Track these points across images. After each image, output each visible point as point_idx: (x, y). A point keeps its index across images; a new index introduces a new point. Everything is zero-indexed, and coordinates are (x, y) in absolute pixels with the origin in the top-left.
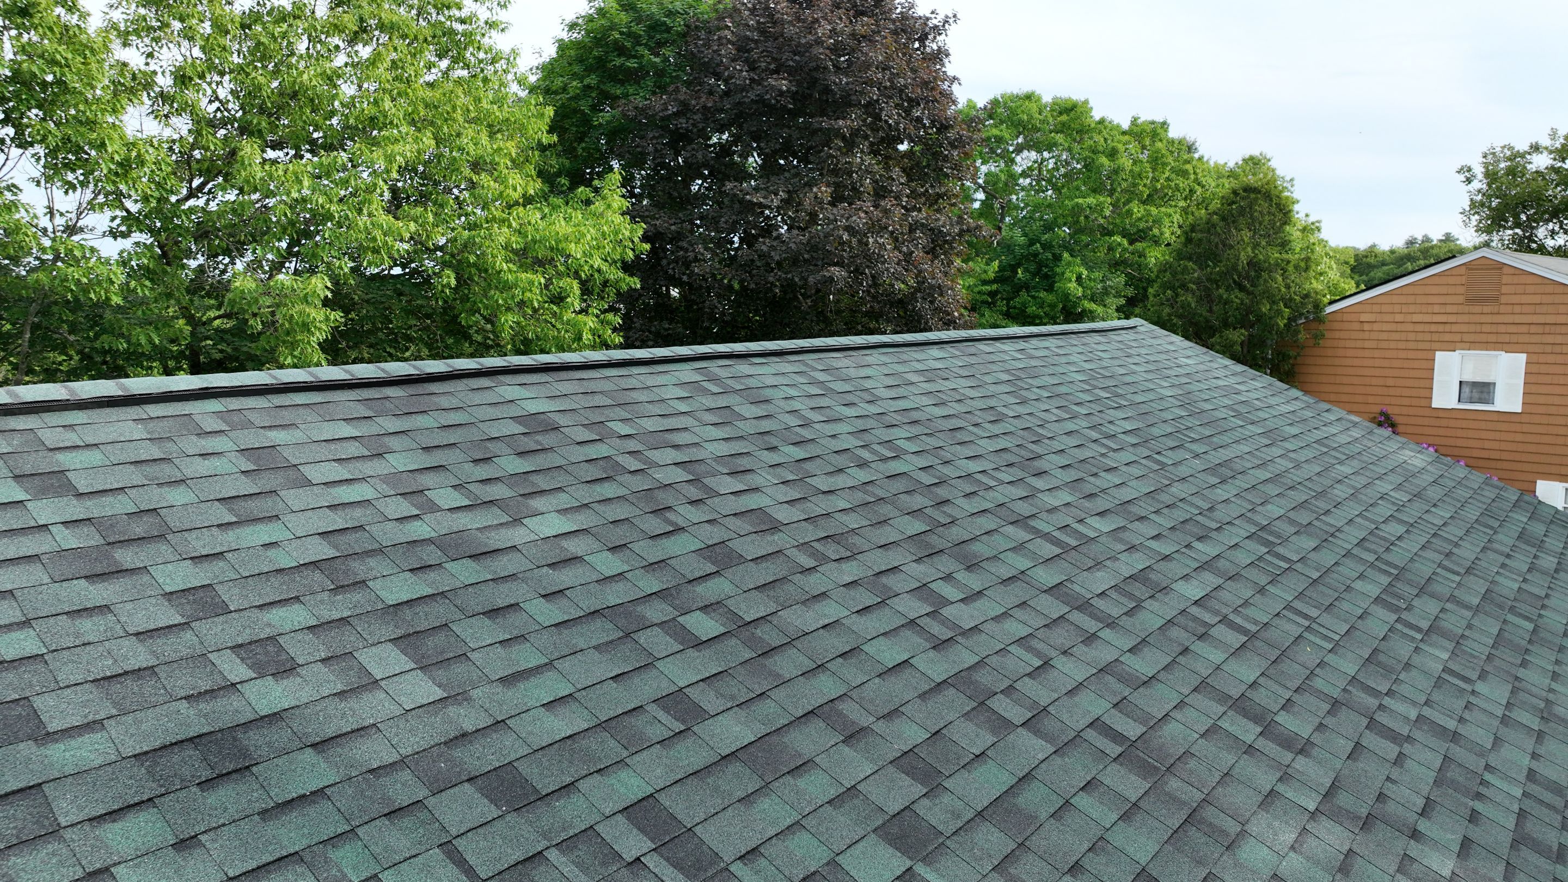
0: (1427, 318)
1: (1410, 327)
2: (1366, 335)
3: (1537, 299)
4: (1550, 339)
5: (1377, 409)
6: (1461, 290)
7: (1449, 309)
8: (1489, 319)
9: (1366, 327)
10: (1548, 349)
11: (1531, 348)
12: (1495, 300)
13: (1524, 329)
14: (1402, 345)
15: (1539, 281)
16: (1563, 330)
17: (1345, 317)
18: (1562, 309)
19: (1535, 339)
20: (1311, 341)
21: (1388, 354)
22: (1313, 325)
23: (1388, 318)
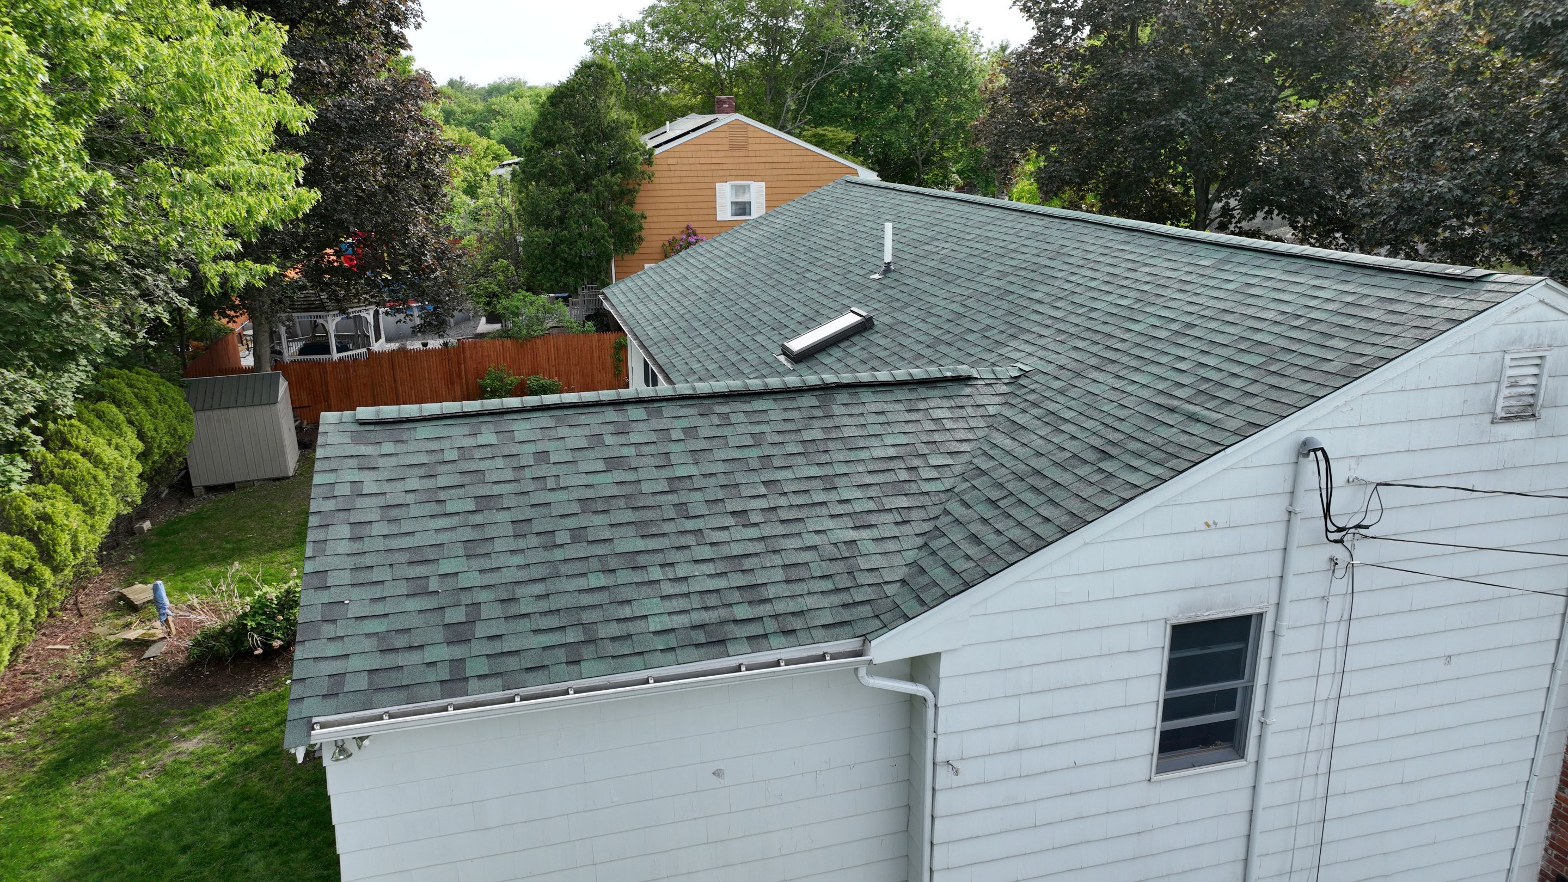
0: (709, 161)
1: (699, 167)
2: (672, 174)
3: (767, 147)
4: (775, 172)
5: (685, 225)
6: (726, 141)
7: (721, 154)
8: (742, 160)
9: (672, 168)
10: (776, 178)
11: (767, 178)
12: (745, 148)
13: (762, 166)
14: (695, 180)
15: (767, 135)
16: (782, 166)
17: (658, 161)
18: (781, 153)
19: (769, 172)
20: (648, 180)
21: (687, 186)
22: (646, 168)
23: (685, 161)
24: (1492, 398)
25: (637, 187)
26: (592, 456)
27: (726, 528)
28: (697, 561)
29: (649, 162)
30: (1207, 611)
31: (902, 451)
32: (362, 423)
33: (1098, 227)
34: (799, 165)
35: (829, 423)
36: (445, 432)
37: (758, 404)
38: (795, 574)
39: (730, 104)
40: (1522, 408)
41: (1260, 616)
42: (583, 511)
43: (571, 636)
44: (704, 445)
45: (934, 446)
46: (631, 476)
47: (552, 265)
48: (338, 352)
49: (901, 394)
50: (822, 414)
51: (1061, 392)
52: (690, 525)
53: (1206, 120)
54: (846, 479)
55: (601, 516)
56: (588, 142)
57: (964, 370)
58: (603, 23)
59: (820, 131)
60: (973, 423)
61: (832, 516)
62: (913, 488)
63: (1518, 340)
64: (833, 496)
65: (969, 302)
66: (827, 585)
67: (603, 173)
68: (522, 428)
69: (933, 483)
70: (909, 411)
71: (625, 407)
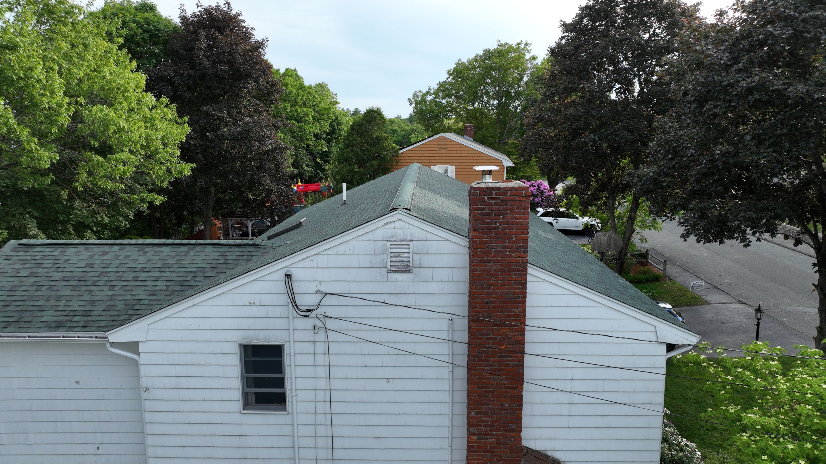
0: (428, 155)
2: (410, 161)
3: (456, 149)
4: (460, 161)
6: (437, 146)
7: (434, 152)
8: (444, 155)
9: (410, 158)
10: (460, 164)
11: (456, 164)
12: (445, 149)
13: (454, 158)
15: (457, 143)
16: (464, 158)
17: (402, 156)
19: (457, 161)
22: (394, 159)
23: (416, 155)
24: (385, 261)
26: (84, 262)
27: (103, 290)
28: (80, 300)
29: (396, 156)
30: (256, 340)
31: (199, 270)
32: (20, 244)
34: (472, 158)
35: (183, 257)
36: (44, 250)
38: (109, 308)
39: (471, 128)
40: (405, 267)
41: (282, 346)
42: (61, 280)
44: (127, 261)
45: (214, 269)
46: (90, 270)
52: (92, 288)
54: (165, 278)
55: (65, 282)
57: (259, 241)
58: (417, 90)
61: (145, 290)
63: (394, 236)
64: (154, 283)
66: (115, 313)
67: (372, 160)
70: (219, 255)
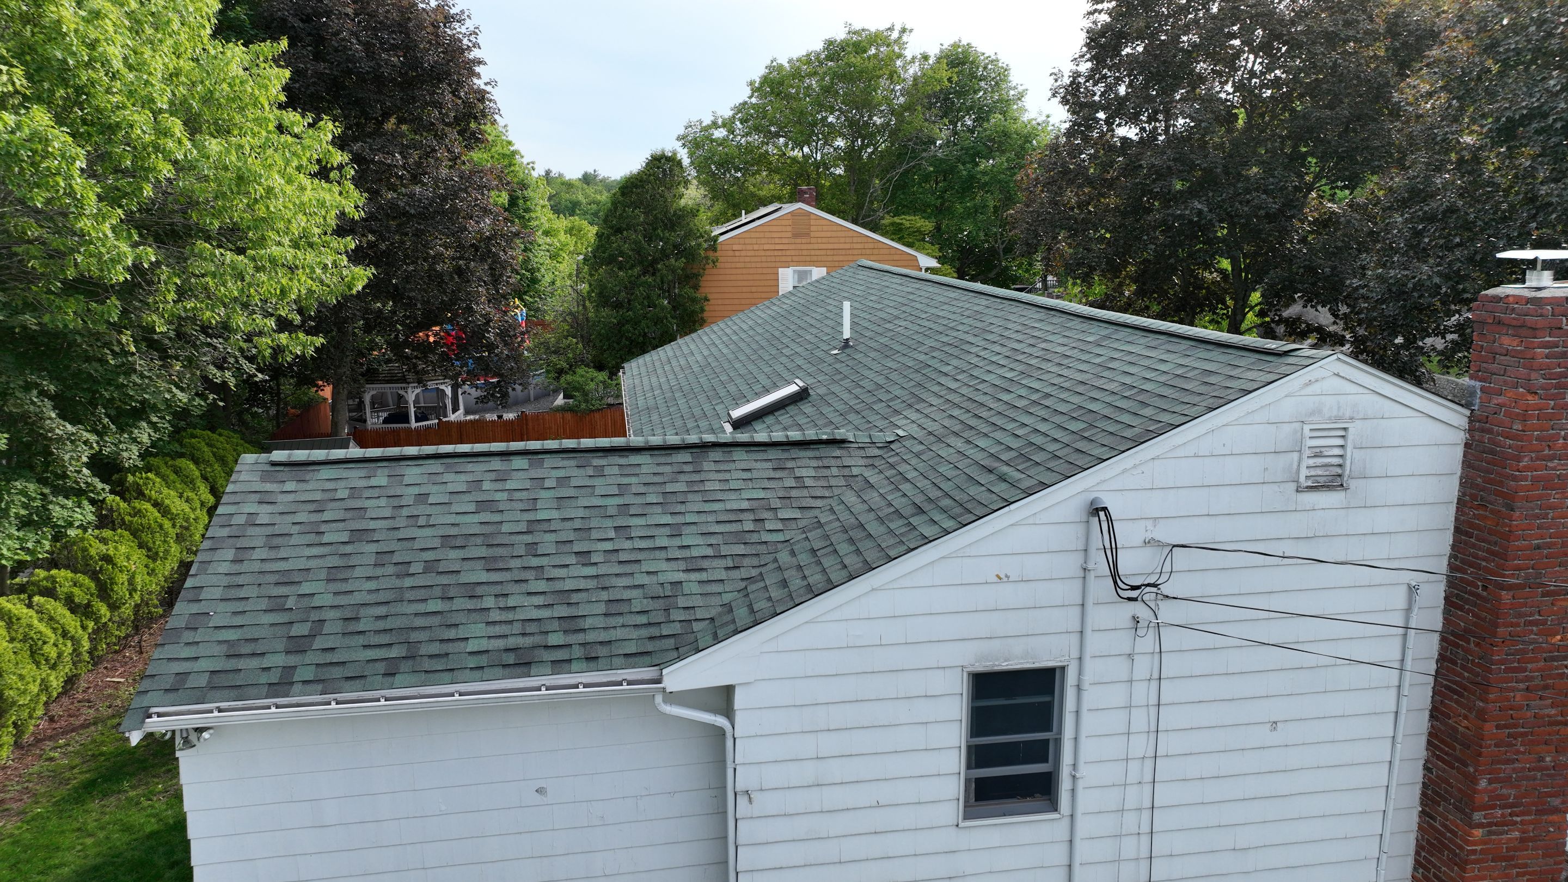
0: (772, 247)
1: (763, 253)
2: (737, 259)
3: (829, 234)
4: (836, 258)
6: (789, 229)
7: (784, 241)
8: (805, 247)
9: (737, 254)
10: (837, 263)
11: (828, 264)
12: (807, 235)
13: (824, 252)
14: (759, 265)
15: (829, 223)
16: (844, 252)
17: (724, 247)
18: (842, 240)
19: (830, 258)
20: (711, 265)
21: (752, 271)
22: (711, 254)
23: (749, 247)
24: (1295, 466)
25: (701, 271)
26: (468, 499)
27: (567, 566)
28: (529, 594)
29: (714, 248)
30: (1006, 661)
31: (755, 504)
32: (274, 464)
33: (1027, 307)
34: (859, 252)
35: (696, 477)
36: (345, 474)
37: (634, 459)
38: (614, 608)
39: (811, 194)
40: (1330, 478)
41: (1063, 668)
42: (442, 546)
43: (394, 653)
44: (572, 492)
45: (788, 501)
46: (496, 518)
47: (618, 344)
48: (416, 422)
49: (773, 454)
50: (691, 469)
51: (917, 455)
52: (535, 562)
53: (1226, 209)
54: (693, 527)
55: (457, 551)
56: (655, 229)
57: (841, 433)
58: (694, 119)
59: (897, 220)
60: (833, 482)
61: (668, 560)
62: (754, 538)
63: (1317, 411)
64: (677, 542)
65: (894, 376)
66: (643, 619)
67: (668, 257)
68: (412, 473)
69: (774, 534)
70: (774, 469)
71: (511, 458)
